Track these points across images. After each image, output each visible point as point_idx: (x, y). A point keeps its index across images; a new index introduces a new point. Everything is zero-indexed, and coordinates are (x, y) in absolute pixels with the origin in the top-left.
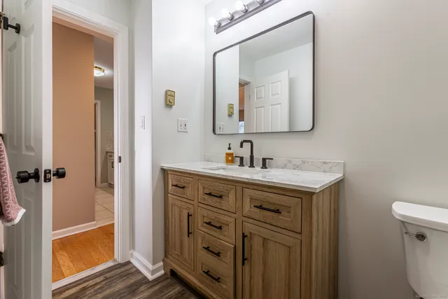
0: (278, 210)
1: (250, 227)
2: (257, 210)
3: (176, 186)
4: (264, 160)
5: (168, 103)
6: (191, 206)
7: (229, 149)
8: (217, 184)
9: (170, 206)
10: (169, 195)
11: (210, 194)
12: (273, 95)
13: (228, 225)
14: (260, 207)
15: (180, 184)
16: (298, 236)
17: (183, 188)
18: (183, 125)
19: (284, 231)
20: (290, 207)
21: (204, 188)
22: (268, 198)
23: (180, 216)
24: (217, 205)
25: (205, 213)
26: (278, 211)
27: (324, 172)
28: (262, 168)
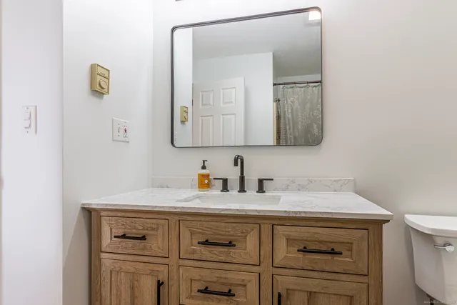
0: (333, 249)
1: (286, 281)
2: (300, 255)
3: (124, 236)
4: (261, 182)
5: (98, 88)
6: (161, 268)
7: (204, 167)
8: (223, 224)
9: (105, 274)
10: (103, 255)
11: (206, 243)
12: (224, 103)
13: (245, 286)
14: (305, 250)
15: (133, 233)
16: (365, 280)
17: (144, 238)
18: (122, 131)
19: (343, 277)
20: (351, 243)
21: (192, 233)
22: (316, 236)
23: (132, 288)
24: (223, 258)
25: (195, 274)
26: (333, 252)
27: (335, 191)
28: (257, 192)
